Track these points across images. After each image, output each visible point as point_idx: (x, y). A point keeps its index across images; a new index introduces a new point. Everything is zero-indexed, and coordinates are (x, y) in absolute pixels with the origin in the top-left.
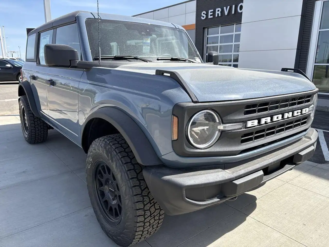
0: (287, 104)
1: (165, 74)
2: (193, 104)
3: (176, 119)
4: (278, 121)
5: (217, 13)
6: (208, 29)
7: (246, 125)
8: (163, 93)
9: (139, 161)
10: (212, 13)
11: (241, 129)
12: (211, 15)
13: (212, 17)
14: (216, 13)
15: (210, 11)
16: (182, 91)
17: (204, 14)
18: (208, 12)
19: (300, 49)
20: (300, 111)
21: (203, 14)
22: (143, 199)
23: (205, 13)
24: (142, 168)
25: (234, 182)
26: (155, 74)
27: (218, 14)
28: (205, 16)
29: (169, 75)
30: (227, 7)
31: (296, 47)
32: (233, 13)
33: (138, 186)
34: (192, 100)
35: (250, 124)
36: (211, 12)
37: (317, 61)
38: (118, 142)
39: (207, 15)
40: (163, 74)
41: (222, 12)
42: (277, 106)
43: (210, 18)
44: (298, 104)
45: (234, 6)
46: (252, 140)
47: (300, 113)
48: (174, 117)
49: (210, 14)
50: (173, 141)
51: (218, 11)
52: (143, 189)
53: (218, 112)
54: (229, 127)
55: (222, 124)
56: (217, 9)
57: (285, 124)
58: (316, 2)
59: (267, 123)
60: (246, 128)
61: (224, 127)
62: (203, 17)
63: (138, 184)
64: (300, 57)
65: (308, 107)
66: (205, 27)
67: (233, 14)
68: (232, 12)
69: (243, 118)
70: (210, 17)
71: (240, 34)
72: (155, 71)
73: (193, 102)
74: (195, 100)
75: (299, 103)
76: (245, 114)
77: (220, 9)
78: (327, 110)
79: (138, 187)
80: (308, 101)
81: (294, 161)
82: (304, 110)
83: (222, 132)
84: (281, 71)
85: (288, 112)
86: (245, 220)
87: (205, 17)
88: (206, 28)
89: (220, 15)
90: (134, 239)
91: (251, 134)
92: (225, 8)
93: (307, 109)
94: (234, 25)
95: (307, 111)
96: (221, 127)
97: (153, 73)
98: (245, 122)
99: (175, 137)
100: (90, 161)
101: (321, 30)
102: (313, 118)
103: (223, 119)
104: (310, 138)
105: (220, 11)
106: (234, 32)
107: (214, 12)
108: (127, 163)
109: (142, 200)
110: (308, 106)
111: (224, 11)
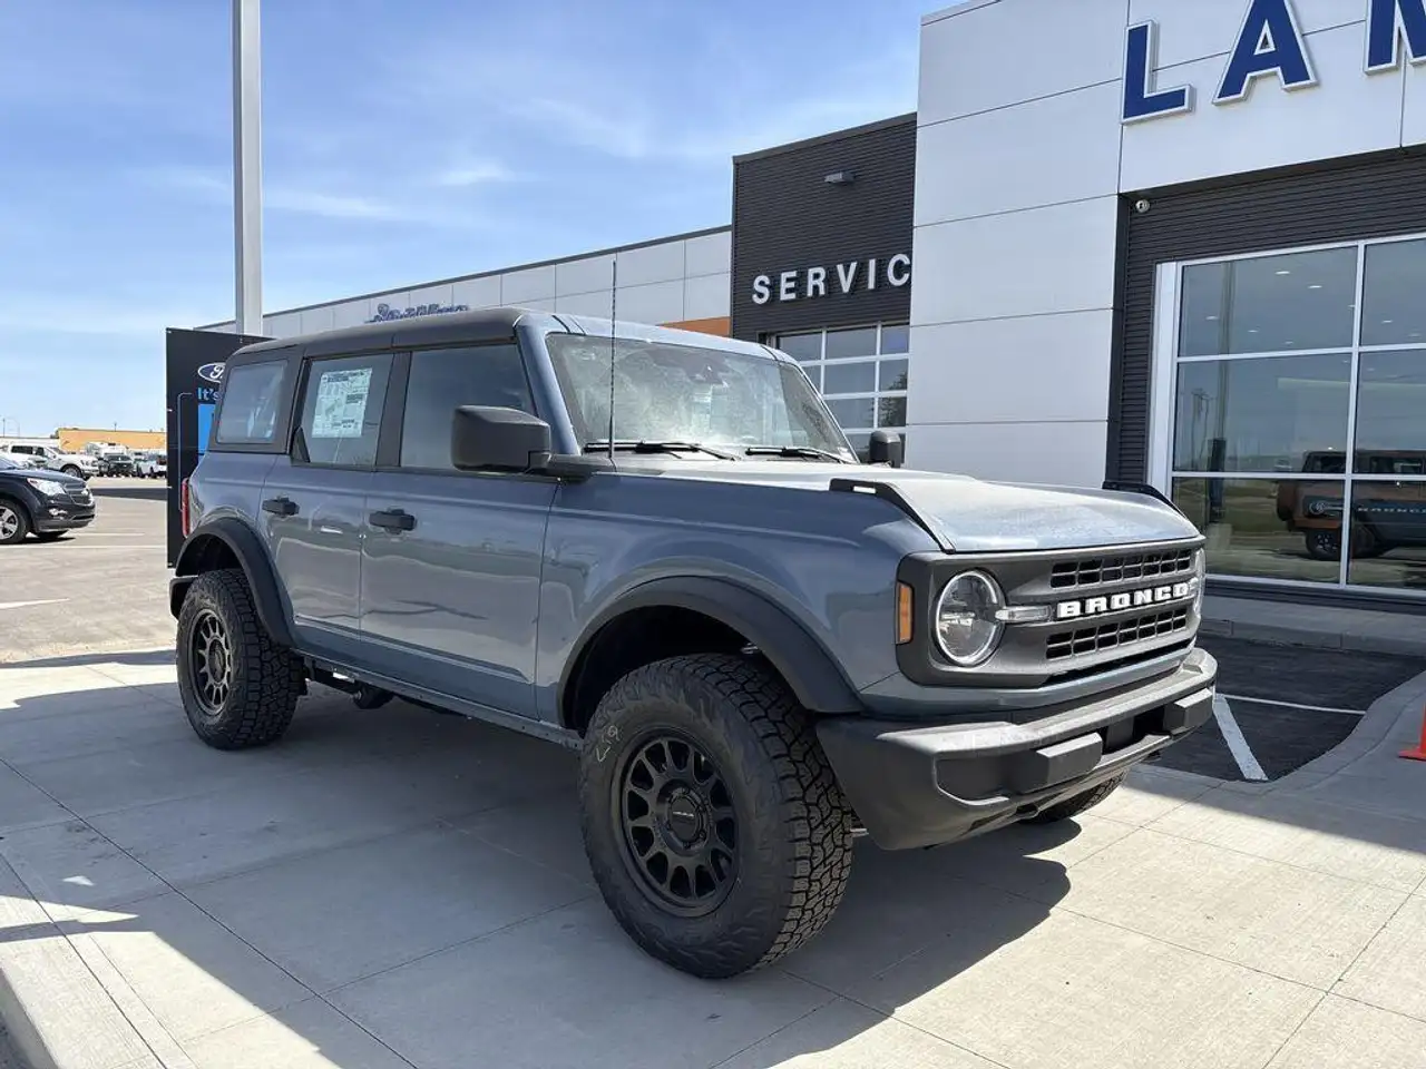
0: (1139, 568)
1: (856, 489)
2: (944, 556)
3: (906, 592)
4: (1123, 609)
5: (811, 282)
6: (778, 338)
7: (1056, 613)
8: (865, 532)
9: (807, 701)
10: (792, 285)
11: (1046, 621)
12: (789, 291)
13: (792, 296)
14: (806, 284)
15: (784, 276)
16: (913, 526)
17: (762, 283)
18: (779, 281)
19: (1119, 420)
20: (1168, 589)
21: (760, 283)
22: (809, 812)
23: (767, 282)
24: (814, 718)
25: (1040, 752)
26: (828, 489)
27: (816, 288)
28: (766, 291)
29: (873, 491)
30: (849, 266)
31: (1104, 412)
32: (871, 285)
33: (793, 776)
34: (941, 546)
35: (1064, 610)
36: (789, 280)
37: (1178, 464)
38: (718, 669)
39: (774, 287)
40: (852, 488)
41: (832, 280)
42: (1116, 571)
43: (786, 302)
44: (1163, 571)
45: (872, 263)
46: (1069, 653)
47: (1168, 596)
48: (903, 587)
49: (784, 285)
50: (899, 646)
51: (817, 276)
52: (805, 784)
53: (997, 575)
54: (1020, 613)
55: (1007, 605)
56: (812, 272)
57: (1136, 620)
58: (1159, 266)
59: (1100, 613)
60: (1056, 618)
61: (1012, 615)
62: (761, 295)
63: (794, 772)
64: (1121, 449)
65: (1186, 581)
66: (769, 330)
67: (872, 291)
68: (867, 283)
69: (1048, 595)
70: (784, 296)
71: (907, 360)
72: (828, 483)
73: (943, 550)
74: (947, 546)
75: (1166, 568)
76: (1053, 586)
77: (821, 271)
78: (1229, 631)
79: (794, 780)
80: (1185, 565)
81: (1166, 726)
82: (1177, 587)
83: (1007, 627)
84: (1104, 488)
85: (1143, 590)
86: (1047, 915)
87: (765, 300)
88: (772, 334)
89: (822, 292)
90: (780, 933)
91: (1066, 637)
92: (840, 268)
93: (1184, 585)
94: (875, 327)
95: (1185, 593)
96: (1003, 615)
97: (825, 486)
98: (1052, 603)
99: (905, 635)
100: (609, 739)
101: (1182, 359)
102: (1199, 617)
103: (1009, 595)
104: (1200, 670)
105: (823, 277)
106: (878, 351)
107: (800, 281)
108: (757, 718)
109: (806, 815)
110: (1185, 579)
111: (839, 279)
